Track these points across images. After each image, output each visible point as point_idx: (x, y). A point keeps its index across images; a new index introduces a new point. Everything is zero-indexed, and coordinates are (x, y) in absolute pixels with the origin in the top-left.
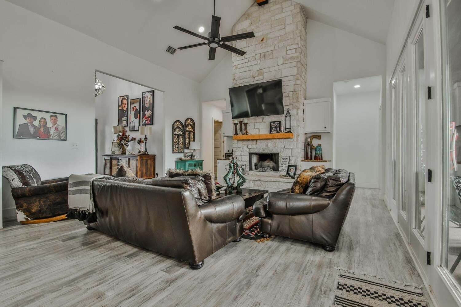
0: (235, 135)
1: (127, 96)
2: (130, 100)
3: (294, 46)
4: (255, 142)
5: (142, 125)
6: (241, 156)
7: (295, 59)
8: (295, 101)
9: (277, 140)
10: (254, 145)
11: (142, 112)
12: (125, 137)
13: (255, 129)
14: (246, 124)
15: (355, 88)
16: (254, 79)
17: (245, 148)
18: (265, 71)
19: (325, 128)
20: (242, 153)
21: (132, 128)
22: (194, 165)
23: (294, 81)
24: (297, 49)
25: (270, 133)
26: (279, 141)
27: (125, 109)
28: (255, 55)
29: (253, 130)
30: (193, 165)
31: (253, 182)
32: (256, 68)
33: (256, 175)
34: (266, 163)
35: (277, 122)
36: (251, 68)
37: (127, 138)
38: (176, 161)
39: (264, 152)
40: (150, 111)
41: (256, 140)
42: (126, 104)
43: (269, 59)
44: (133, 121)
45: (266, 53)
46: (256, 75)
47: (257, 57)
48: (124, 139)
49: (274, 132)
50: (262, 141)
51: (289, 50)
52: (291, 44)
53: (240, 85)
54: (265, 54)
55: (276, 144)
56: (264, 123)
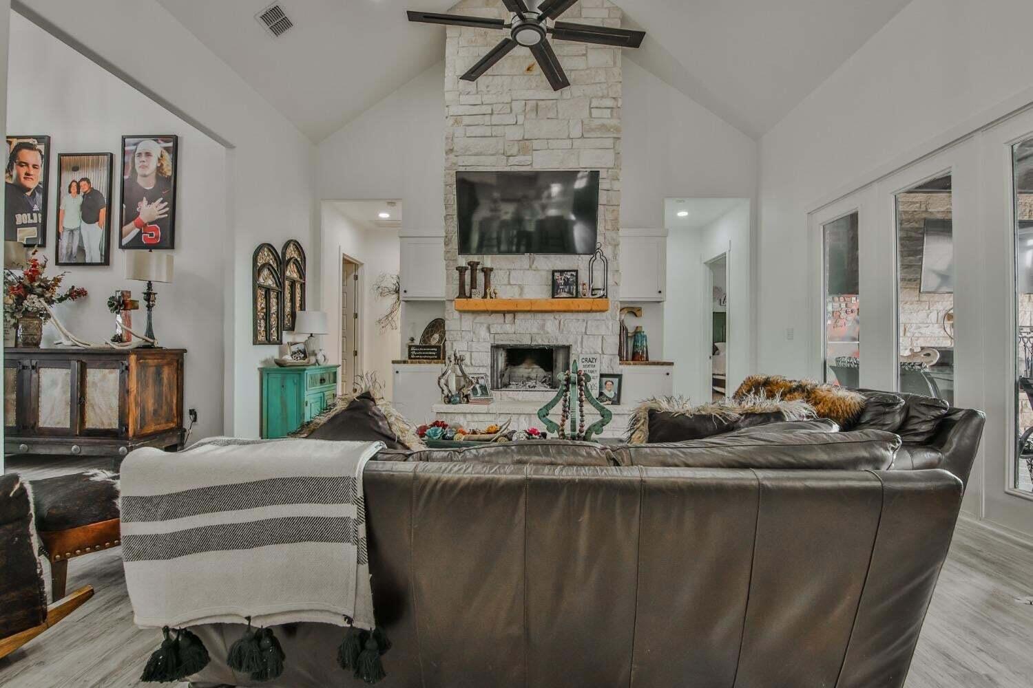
0: (458, 298)
1: (45, 140)
2: (61, 155)
3: (609, 103)
4: (509, 317)
5: (121, 247)
6: (471, 352)
7: (609, 130)
8: (609, 227)
9: (568, 315)
10: (508, 326)
11: (122, 201)
12: (40, 286)
13: (509, 284)
14: (487, 272)
15: (679, 217)
16: (507, 161)
17: (483, 333)
18: (536, 144)
19: (660, 292)
20: (474, 345)
21: (70, 255)
22: (321, 380)
23: (608, 181)
24: (615, 110)
25: (553, 297)
26: (572, 318)
27: (31, 184)
28: (512, 100)
29: (504, 287)
30: (319, 381)
31: (527, 419)
32: (514, 133)
33: (514, 399)
34: (523, 370)
35: (570, 271)
36: (498, 131)
37: (47, 287)
38: (262, 371)
39: (534, 343)
40: (162, 202)
41: (514, 313)
42: (35, 166)
43: (548, 118)
44: (72, 231)
45: (540, 103)
46: (515, 150)
47: (518, 106)
48: (39, 290)
49: (564, 295)
50: (529, 316)
51: (597, 108)
52: (600, 94)
53: (469, 169)
54: (537, 105)
55: (564, 325)
56: (534, 272)
